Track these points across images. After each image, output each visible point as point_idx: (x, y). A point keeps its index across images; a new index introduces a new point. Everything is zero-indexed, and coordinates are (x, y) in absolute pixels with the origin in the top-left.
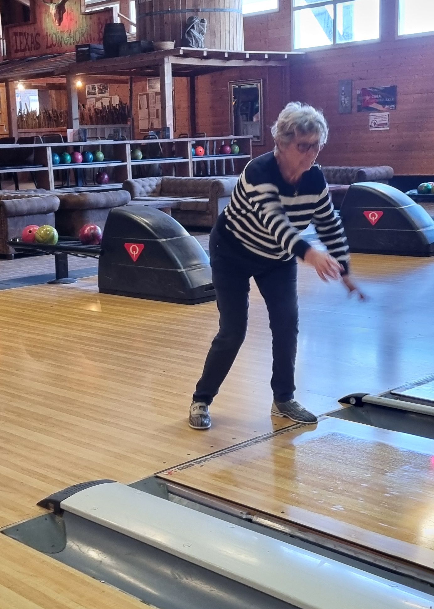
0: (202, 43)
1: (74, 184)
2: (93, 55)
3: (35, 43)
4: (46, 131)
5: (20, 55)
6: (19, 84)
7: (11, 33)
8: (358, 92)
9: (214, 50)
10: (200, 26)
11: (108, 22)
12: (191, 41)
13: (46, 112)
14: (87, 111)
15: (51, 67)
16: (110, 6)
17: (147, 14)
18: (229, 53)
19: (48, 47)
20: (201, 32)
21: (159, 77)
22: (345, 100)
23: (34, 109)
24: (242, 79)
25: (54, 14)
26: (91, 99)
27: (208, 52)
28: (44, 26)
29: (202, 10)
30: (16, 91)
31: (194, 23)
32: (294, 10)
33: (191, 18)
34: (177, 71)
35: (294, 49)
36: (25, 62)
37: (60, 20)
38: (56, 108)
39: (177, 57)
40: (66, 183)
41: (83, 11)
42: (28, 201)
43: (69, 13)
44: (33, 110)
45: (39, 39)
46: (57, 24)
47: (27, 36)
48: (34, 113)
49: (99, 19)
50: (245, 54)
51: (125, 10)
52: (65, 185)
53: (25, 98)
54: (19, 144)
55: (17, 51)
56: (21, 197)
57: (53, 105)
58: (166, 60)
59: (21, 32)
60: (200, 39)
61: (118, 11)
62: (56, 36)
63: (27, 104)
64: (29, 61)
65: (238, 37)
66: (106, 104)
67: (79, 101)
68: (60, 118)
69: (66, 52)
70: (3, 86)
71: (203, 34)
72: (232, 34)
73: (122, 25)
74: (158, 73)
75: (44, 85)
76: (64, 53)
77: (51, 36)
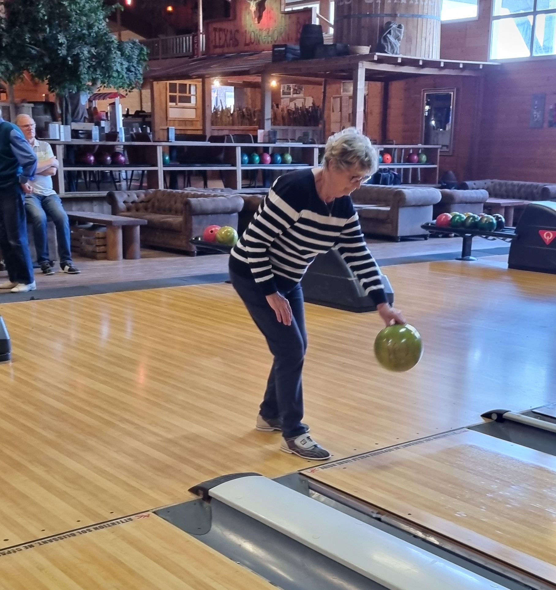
0: (397, 49)
2: (290, 56)
3: (234, 40)
4: (239, 129)
5: (218, 51)
6: (215, 80)
7: (211, 29)
8: (551, 107)
9: (409, 57)
10: (397, 32)
11: (307, 23)
12: (386, 47)
13: (240, 109)
14: (280, 111)
15: (249, 65)
16: (309, 6)
17: (345, 17)
18: (423, 61)
20: (397, 38)
21: (352, 81)
22: (537, 114)
23: (229, 106)
24: (435, 87)
25: (254, 12)
26: (285, 99)
27: (402, 58)
28: (243, 23)
29: (400, 15)
30: (212, 86)
31: (391, 29)
32: (494, 20)
33: (389, 23)
34: (371, 76)
35: (490, 59)
36: (222, 58)
37: (260, 18)
38: (250, 107)
39: (371, 63)
41: (282, 10)
43: (269, 11)
44: (227, 107)
45: (238, 36)
46: (257, 22)
47: (226, 32)
48: (228, 110)
49: (298, 18)
50: (440, 62)
51: (324, 11)
53: (222, 94)
54: (209, 142)
55: (215, 47)
57: (247, 103)
58: (360, 64)
59: (221, 27)
60: (396, 45)
61: (318, 12)
62: (254, 34)
63: (222, 101)
64: (226, 57)
65: (434, 44)
66: (299, 105)
67: (273, 101)
68: (253, 117)
69: (263, 50)
70: (199, 82)
71: (399, 40)
72: (429, 40)
73: (320, 27)
74: (351, 76)
75: (240, 82)
76: (261, 51)
77: (249, 34)
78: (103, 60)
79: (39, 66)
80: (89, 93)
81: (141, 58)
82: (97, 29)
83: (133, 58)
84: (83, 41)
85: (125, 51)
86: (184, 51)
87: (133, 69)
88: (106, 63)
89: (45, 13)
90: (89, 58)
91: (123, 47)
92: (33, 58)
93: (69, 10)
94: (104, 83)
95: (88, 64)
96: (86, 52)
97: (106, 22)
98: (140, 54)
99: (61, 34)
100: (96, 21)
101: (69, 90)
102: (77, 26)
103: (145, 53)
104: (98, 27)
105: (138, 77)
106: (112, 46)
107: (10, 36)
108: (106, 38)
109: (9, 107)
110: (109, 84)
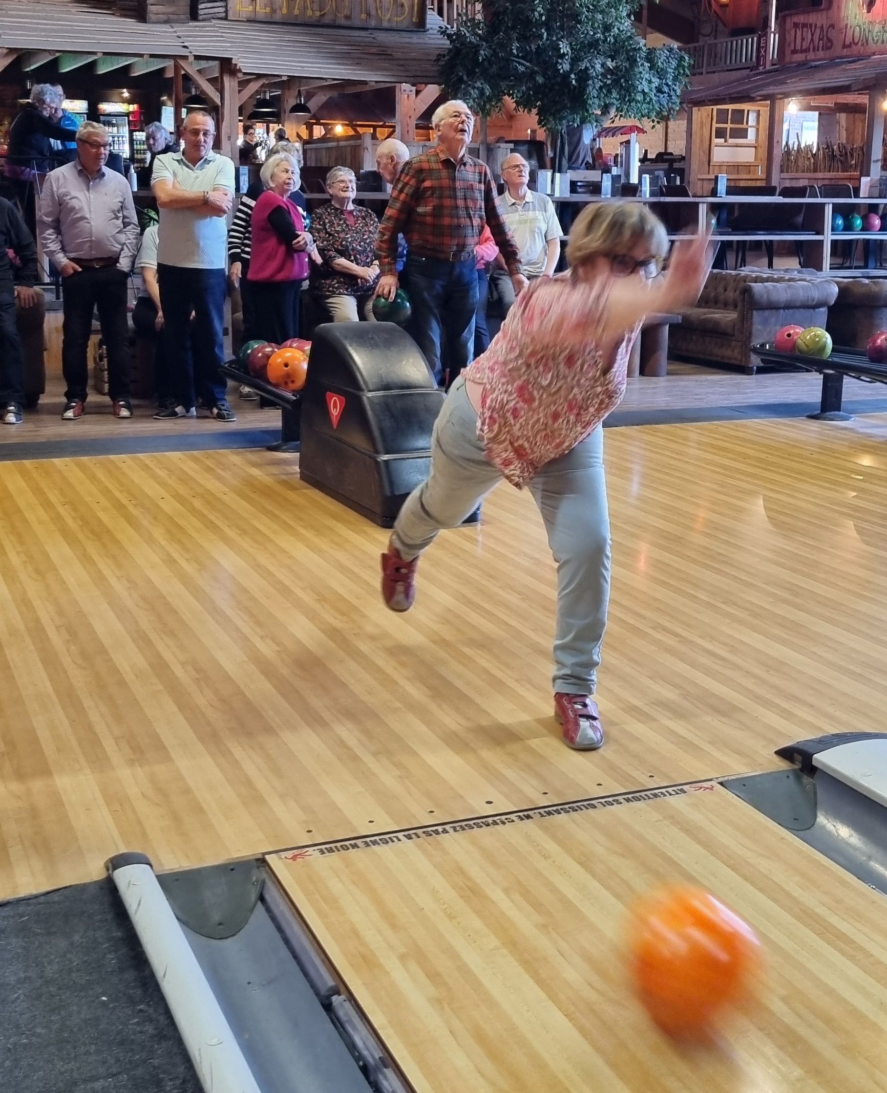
1: (862, 264)
3: (825, 38)
4: (825, 177)
5: (799, 57)
6: (791, 103)
7: (789, 23)
13: (829, 147)
15: (847, 77)
19: (845, 46)
23: (809, 143)
28: (843, 14)
30: (786, 113)
36: (806, 68)
37: (871, 4)
38: (845, 142)
40: (849, 262)
42: (789, 287)
45: (833, 34)
46: (865, 11)
47: (813, 28)
48: (809, 148)
52: (847, 265)
53: (797, 125)
54: (781, 197)
55: (794, 52)
56: (778, 280)
57: (841, 137)
59: (806, 22)
62: (861, 29)
63: (800, 135)
64: (811, 67)
68: (849, 159)
69: (874, 54)
70: (766, 106)
75: (830, 105)
76: (870, 56)
77: (852, 30)
78: (623, 76)
79: (528, 89)
80: (596, 127)
81: (679, 72)
82: (617, 31)
83: (667, 72)
84: (596, 49)
85: (658, 62)
86: (744, 60)
87: (666, 89)
88: (626, 81)
89: (542, 12)
90: (602, 74)
91: (654, 57)
92: (519, 78)
93: (578, 5)
94: (621, 111)
95: (599, 84)
96: (598, 66)
97: (631, 20)
98: (679, 65)
99: (564, 40)
100: (616, 19)
101: (568, 122)
102: (589, 28)
103: (686, 65)
104: (619, 29)
105: (673, 101)
106: (638, 55)
107: (490, 47)
108: (631, 45)
109: (479, 149)
110: (628, 111)
